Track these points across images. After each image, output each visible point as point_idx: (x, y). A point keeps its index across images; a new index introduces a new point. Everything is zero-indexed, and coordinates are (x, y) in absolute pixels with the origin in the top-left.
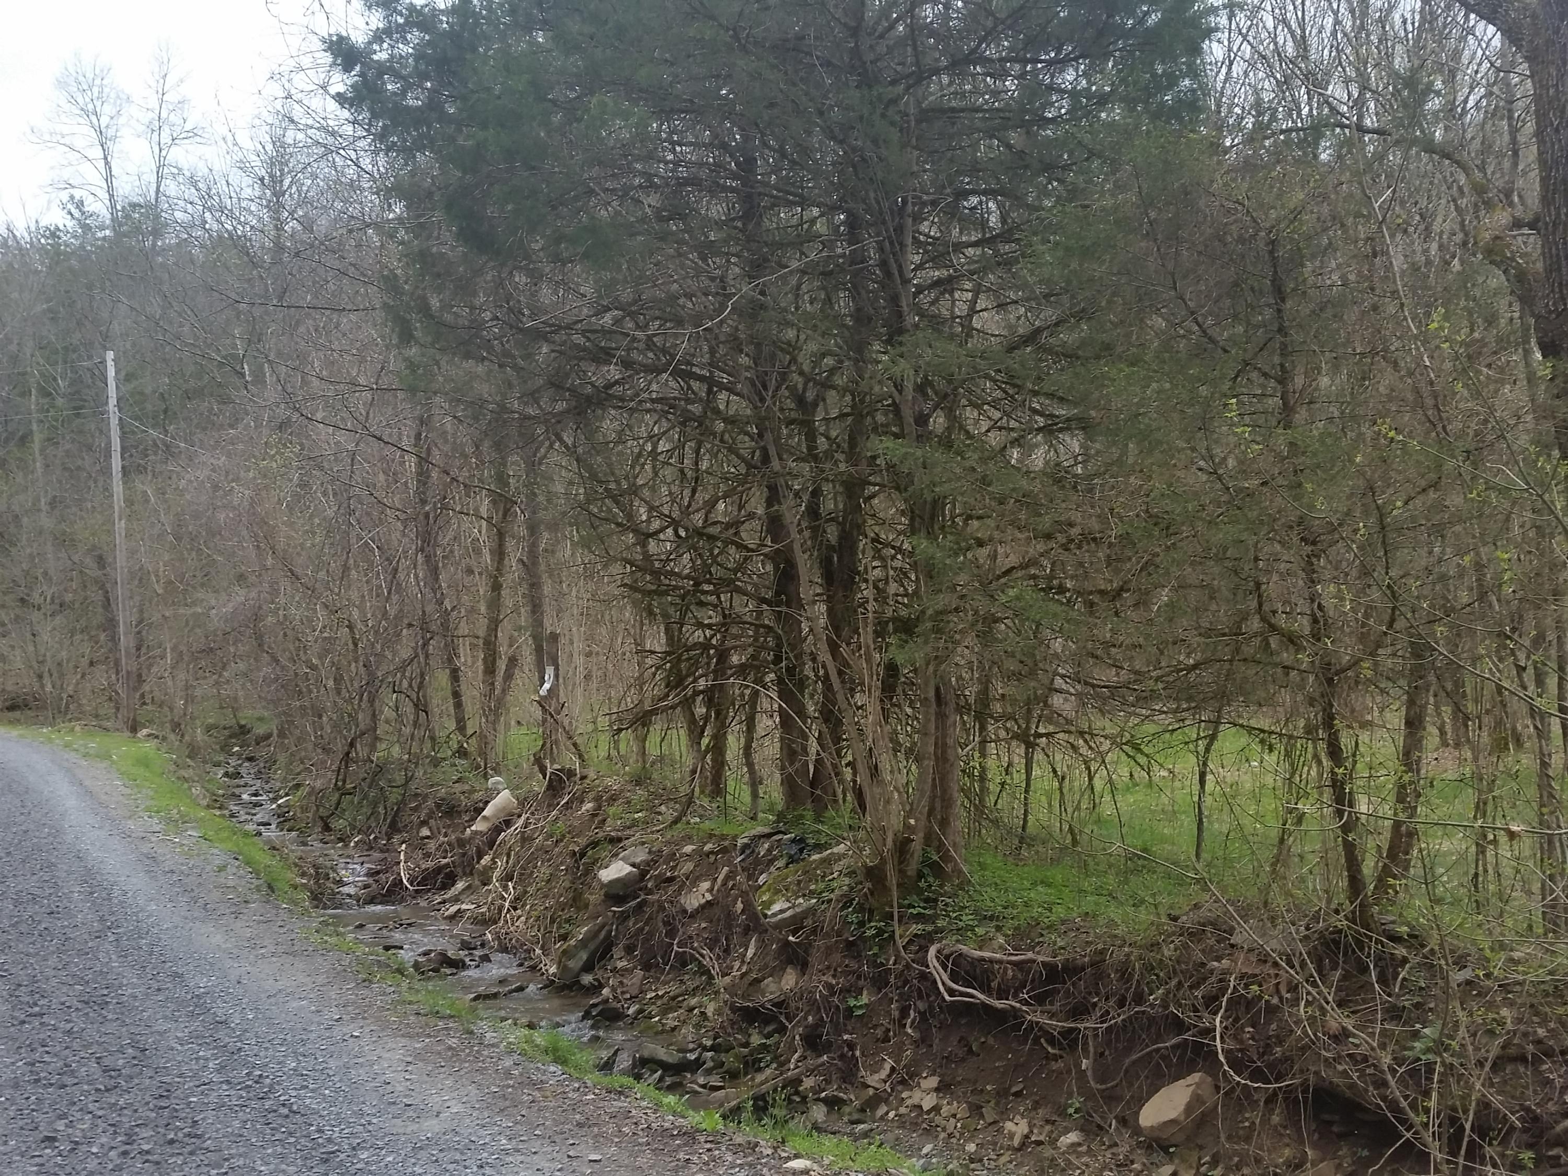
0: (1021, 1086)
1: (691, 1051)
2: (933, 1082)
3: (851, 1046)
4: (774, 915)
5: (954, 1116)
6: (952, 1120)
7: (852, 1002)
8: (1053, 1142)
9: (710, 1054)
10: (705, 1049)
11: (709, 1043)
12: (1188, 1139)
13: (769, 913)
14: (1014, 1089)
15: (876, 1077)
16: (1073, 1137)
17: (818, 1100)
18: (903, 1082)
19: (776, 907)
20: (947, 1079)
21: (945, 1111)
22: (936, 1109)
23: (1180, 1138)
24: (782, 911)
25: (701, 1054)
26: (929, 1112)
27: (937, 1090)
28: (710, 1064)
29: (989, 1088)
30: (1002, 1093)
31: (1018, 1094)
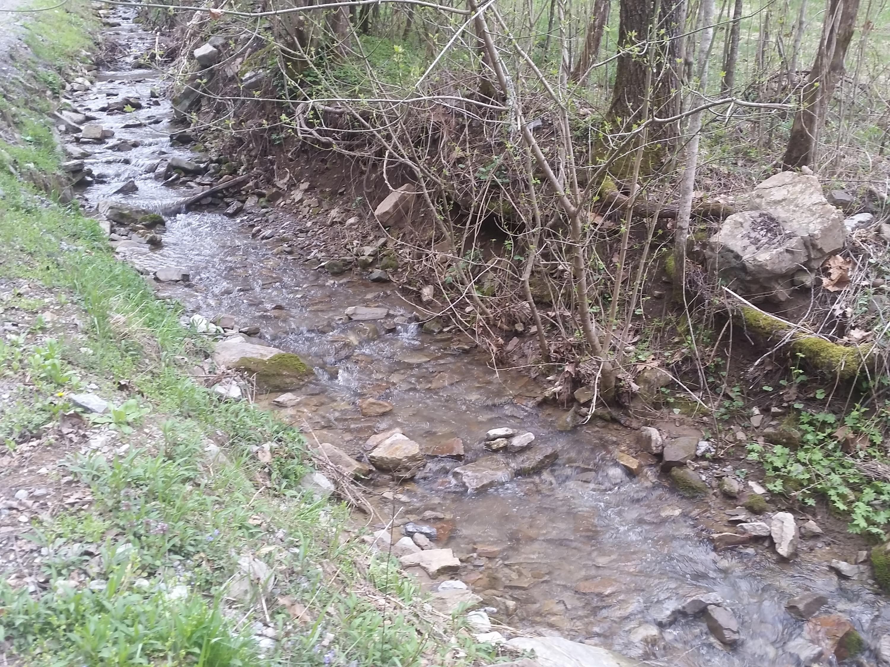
0: (343, 189)
1: (204, 163)
2: (305, 186)
3: (272, 163)
4: (246, 80)
5: (309, 205)
6: (308, 208)
7: (274, 136)
8: (342, 223)
9: (213, 165)
10: (212, 161)
11: (215, 158)
12: (396, 223)
13: (243, 79)
14: (340, 191)
15: (282, 182)
16: (352, 220)
17: (253, 194)
18: (294, 185)
19: (247, 75)
20: (314, 183)
21: (305, 203)
22: (301, 201)
23: (391, 222)
24: (250, 78)
25: (208, 165)
26: (298, 203)
27: (306, 191)
28: (212, 171)
29: (327, 190)
30: (333, 194)
31: (342, 194)
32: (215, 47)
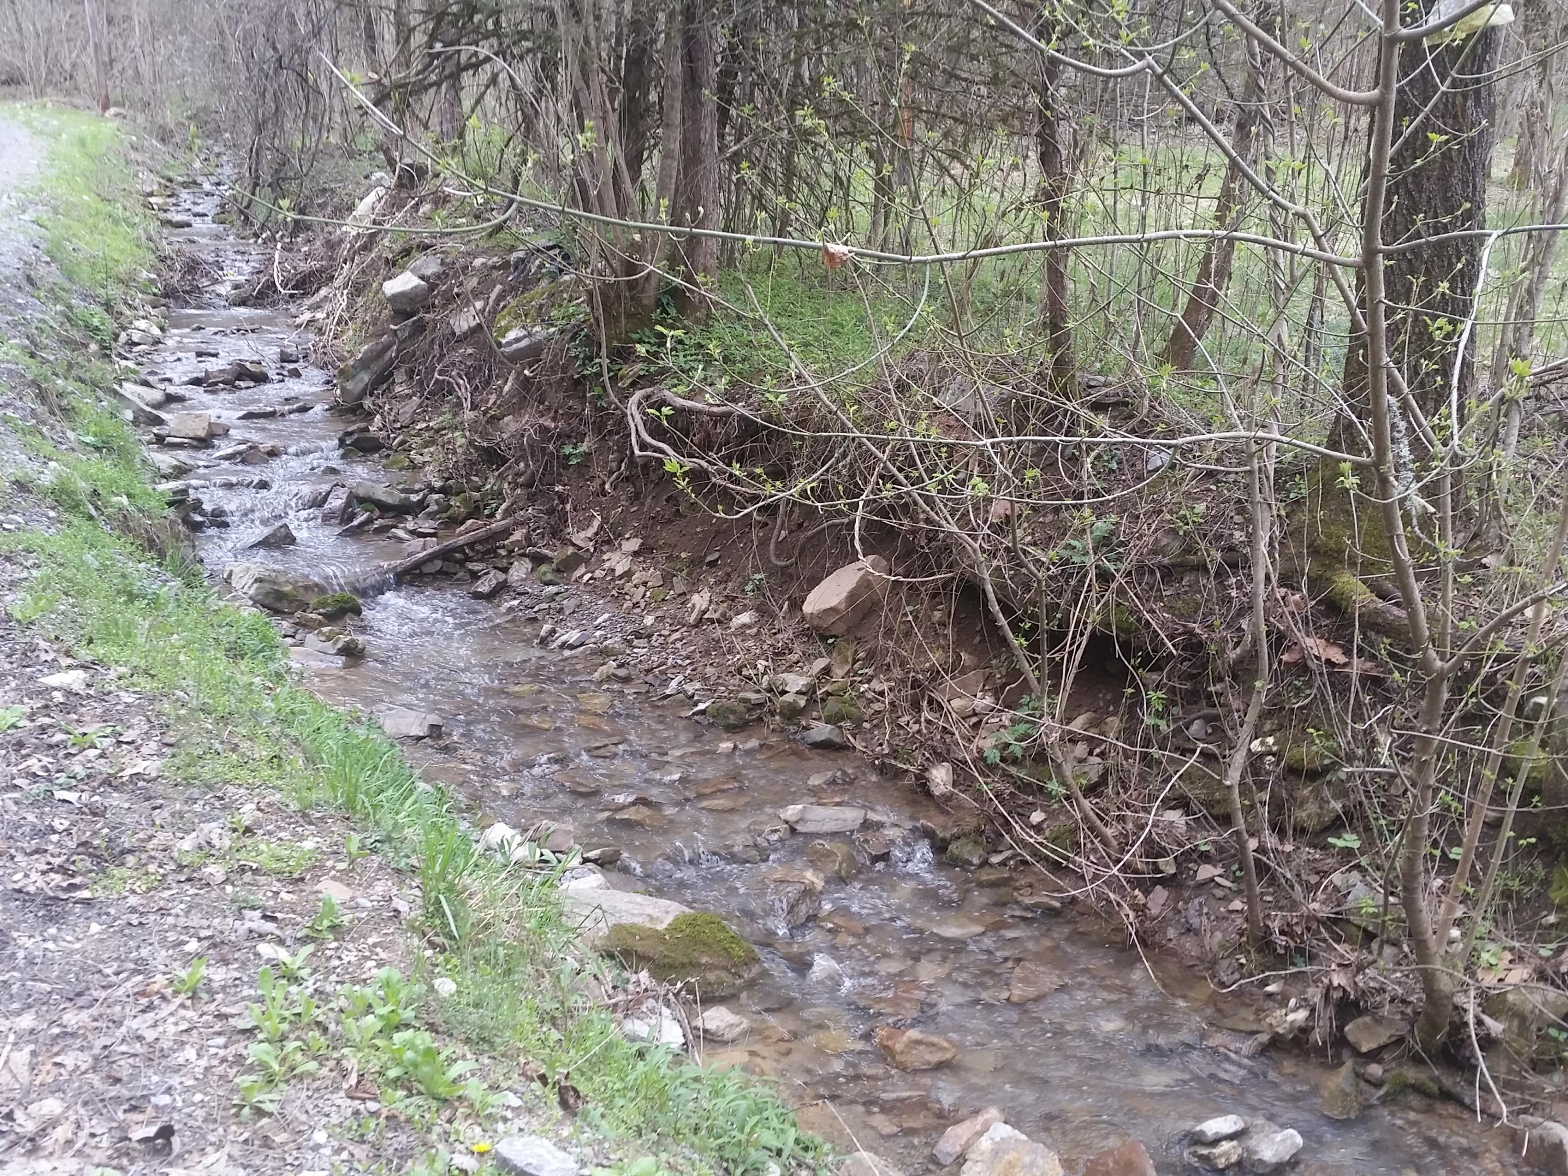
0: (717, 555)
1: (417, 492)
2: (633, 544)
3: (563, 499)
4: (509, 344)
5: (645, 584)
6: (642, 589)
7: (568, 450)
8: (723, 621)
9: (436, 496)
10: (432, 490)
11: (438, 484)
12: (848, 631)
13: (504, 341)
14: (709, 559)
15: (582, 535)
16: (745, 618)
17: (524, 555)
18: (609, 542)
19: (511, 335)
20: (651, 542)
21: (636, 578)
22: (628, 574)
23: (840, 628)
24: (517, 340)
25: (425, 497)
26: (621, 577)
27: (636, 554)
28: (433, 507)
29: (683, 555)
30: (695, 562)
31: (712, 564)
32: (422, 278)
